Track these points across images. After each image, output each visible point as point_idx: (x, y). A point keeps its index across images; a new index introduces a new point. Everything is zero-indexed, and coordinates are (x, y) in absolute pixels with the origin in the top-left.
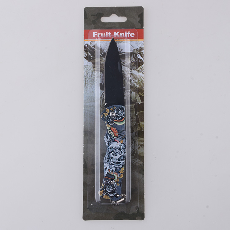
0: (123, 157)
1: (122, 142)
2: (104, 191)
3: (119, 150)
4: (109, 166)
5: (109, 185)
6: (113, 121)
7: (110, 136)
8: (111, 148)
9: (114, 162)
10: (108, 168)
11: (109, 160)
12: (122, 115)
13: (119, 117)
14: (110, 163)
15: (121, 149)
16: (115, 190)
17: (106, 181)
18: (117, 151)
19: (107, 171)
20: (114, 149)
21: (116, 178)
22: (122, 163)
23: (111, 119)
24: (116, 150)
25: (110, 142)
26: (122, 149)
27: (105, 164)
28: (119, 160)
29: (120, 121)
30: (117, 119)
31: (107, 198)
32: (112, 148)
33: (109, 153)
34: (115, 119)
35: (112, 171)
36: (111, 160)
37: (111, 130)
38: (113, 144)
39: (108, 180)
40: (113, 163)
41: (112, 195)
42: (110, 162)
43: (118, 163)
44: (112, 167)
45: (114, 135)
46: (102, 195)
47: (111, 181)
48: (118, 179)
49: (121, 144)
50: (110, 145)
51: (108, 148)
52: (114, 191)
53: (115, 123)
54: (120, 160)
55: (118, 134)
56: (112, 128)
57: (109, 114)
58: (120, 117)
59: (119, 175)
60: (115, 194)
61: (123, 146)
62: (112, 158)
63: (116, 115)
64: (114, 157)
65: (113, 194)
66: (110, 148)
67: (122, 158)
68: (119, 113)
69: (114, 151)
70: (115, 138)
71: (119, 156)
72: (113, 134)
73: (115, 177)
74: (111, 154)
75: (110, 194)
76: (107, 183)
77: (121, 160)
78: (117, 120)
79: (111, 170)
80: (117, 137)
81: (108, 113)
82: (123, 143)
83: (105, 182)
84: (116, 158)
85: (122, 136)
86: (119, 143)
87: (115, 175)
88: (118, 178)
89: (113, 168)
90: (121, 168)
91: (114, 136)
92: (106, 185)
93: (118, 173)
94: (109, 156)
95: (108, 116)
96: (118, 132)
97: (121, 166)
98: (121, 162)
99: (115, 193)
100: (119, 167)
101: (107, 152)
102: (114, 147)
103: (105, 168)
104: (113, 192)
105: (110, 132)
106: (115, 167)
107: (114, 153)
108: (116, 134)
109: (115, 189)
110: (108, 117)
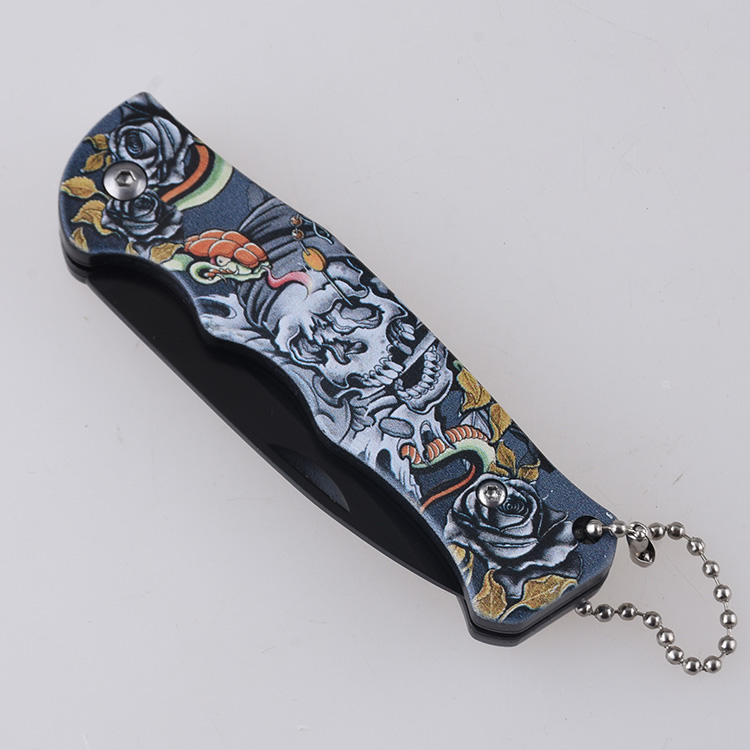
0: (405, 321)
1: (315, 262)
2: (497, 575)
3: (347, 313)
4: (383, 431)
5: (493, 520)
6: (162, 205)
7: (228, 286)
8: (299, 338)
9: (389, 390)
10: (391, 444)
11: (354, 402)
12: (171, 139)
13: (172, 163)
14: (372, 414)
15: (352, 293)
16: (547, 515)
17: (455, 516)
18: (343, 320)
19: (400, 467)
20: (314, 330)
21: (489, 455)
22: (430, 357)
23: (142, 208)
24: (330, 324)
25: (259, 316)
26: (358, 288)
27: (353, 447)
28: (398, 356)
29: (198, 174)
30: (174, 180)
31: (552, 591)
32: (302, 335)
33: (318, 373)
34: (164, 190)
35: (427, 438)
36: (365, 393)
37: (197, 259)
38: (284, 310)
39: (457, 503)
40: (391, 399)
41: (557, 555)
42: (371, 407)
43: (412, 377)
44: (408, 423)
45: (247, 266)
46: (511, 602)
47: (477, 490)
48: (502, 447)
49: (324, 271)
50: (277, 330)
51: (286, 355)
52: (547, 521)
53: (182, 205)
54: (406, 349)
55: (259, 242)
56: (193, 243)
57: (102, 195)
58: (176, 154)
59: (480, 424)
60: (568, 530)
61: (349, 274)
62: (354, 380)
63: (149, 166)
64: (362, 365)
65: (560, 543)
66: (294, 342)
67: (408, 331)
68: (150, 144)
69: (330, 336)
70: (265, 275)
71: (376, 339)
72: (232, 267)
73: (473, 456)
74: (333, 369)
75: (540, 558)
76: (470, 526)
77: (413, 345)
78: (173, 186)
79: (417, 439)
80: (272, 262)
81: (96, 197)
82: (328, 262)
83: (450, 526)
84: (374, 358)
85: (287, 231)
86: (314, 278)
87: (462, 445)
88: (495, 445)
89: (417, 421)
90: (456, 386)
91: (243, 270)
92: (472, 534)
93: (467, 421)
94: (330, 387)
95: (110, 212)
96: (249, 235)
97: (445, 376)
98: (421, 360)
99: (561, 527)
100: (438, 387)
101: (302, 379)
102: (308, 323)
103: (372, 463)
104: (546, 537)
105: (206, 270)
106: (419, 410)
107: (340, 349)
108: (250, 250)
109: (544, 509)
110: (115, 216)
